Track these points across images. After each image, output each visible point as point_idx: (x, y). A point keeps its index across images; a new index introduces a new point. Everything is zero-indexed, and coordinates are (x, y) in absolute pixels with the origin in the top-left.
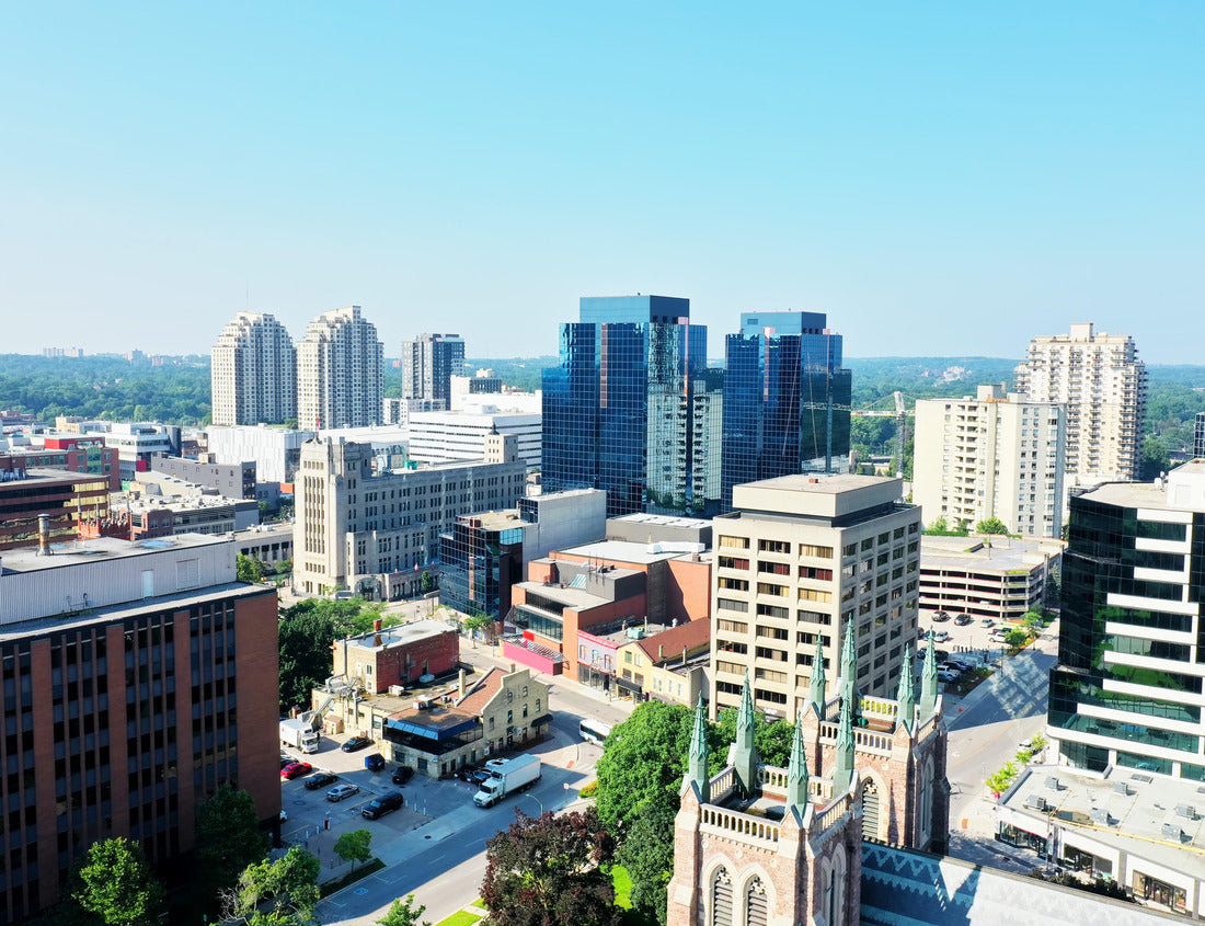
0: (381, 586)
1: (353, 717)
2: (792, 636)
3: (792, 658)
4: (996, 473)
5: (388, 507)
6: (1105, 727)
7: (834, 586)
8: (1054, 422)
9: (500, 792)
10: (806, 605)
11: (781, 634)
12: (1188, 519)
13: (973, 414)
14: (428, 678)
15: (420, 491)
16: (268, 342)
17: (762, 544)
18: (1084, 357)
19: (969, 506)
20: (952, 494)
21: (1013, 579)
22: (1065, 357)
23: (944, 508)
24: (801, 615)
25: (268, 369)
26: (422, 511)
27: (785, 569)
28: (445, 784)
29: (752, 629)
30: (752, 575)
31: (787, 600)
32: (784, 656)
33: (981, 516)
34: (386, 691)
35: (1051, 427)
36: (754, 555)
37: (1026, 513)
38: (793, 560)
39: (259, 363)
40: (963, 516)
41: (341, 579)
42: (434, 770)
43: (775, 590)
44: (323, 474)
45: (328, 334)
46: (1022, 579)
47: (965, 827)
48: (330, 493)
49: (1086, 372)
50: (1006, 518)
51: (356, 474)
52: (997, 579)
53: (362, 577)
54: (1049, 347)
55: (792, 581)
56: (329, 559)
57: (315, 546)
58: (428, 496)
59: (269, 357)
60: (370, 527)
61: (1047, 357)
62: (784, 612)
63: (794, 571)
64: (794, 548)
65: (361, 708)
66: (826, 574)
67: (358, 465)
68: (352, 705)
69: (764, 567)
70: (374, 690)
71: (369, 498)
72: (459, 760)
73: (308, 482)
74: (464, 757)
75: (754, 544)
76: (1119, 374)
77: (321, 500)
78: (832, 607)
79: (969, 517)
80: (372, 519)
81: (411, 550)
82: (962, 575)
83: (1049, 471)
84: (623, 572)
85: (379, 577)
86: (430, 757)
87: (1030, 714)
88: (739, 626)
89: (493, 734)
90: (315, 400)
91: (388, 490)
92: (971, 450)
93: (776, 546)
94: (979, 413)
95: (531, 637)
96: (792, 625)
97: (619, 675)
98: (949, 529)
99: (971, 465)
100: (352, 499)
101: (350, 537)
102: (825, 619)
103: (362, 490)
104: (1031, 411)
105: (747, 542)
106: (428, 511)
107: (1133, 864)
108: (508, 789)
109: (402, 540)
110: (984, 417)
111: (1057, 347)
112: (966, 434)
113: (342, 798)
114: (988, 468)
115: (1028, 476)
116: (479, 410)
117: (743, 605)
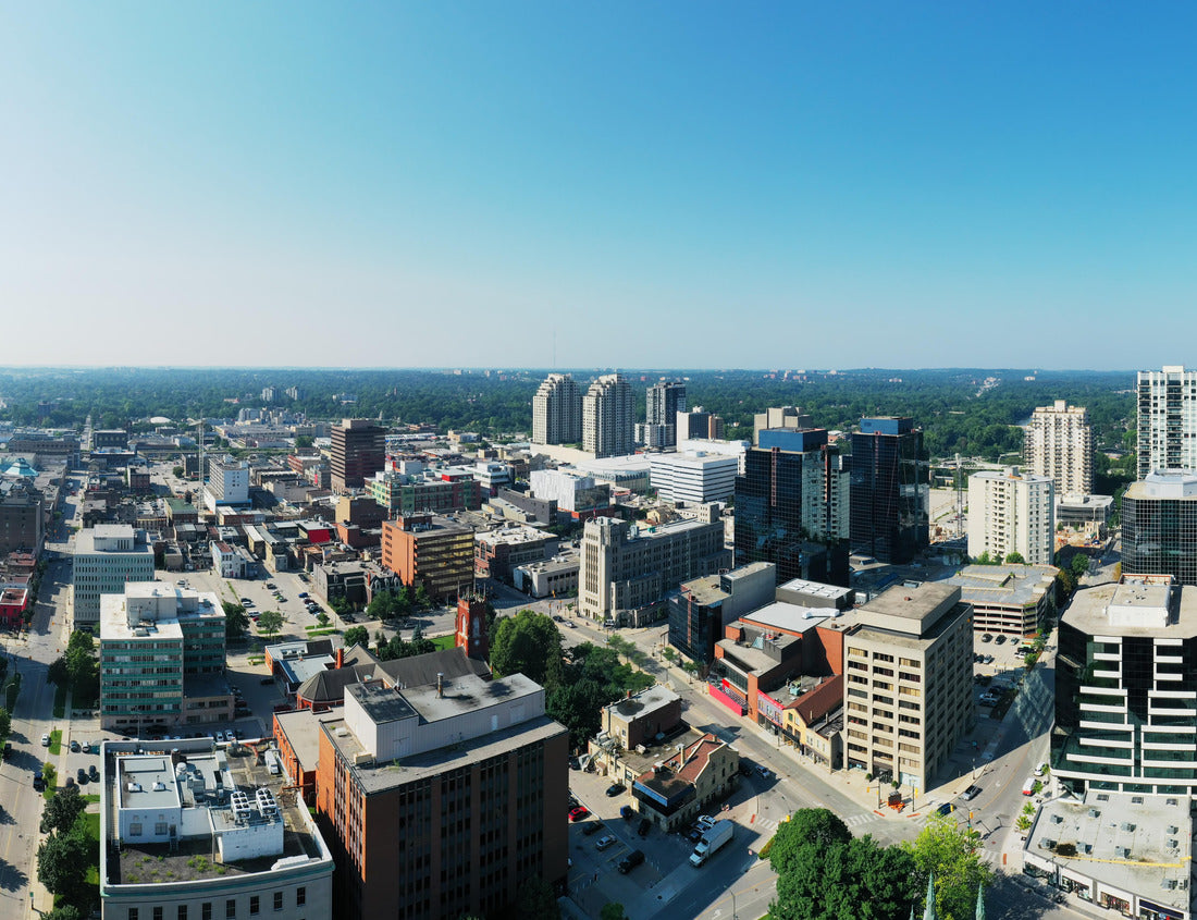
0: (632, 617)
1: (613, 767)
2: (896, 717)
3: (896, 731)
4: (1016, 523)
5: (637, 563)
6: (1079, 766)
7: (921, 686)
8: (1047, 492)
9: (707, 854)
10: (905, 697)
11: (889, 715)
12: (1119, 641)
13: (1001, 487)
14: (660, 736)
15: (656, 550)
16: (566, 394)
17: (876, 656)
18: (1062, 421)
19: (1001, 543)
20: (991, 536)
21: (1028, 610)
22: (1052, 421)
23: (987, 544)
24: (902, 704)
25: (566, 409)
26: (658, 562)
27: (890, 673)
28: (671, 838)
29: (870, 711)
30: (869, 675)
31: (892, 693)
32: (891, 729)
33: (1008, 551)
34: (634, 748)
35: (1046, 495)
36: (870, 662)
37: (1034, 548)
38: (894, 666)
39: (561, 405)
40: (998, 549)
41: (607, 611)
42: (664, 826)
43: (885, 686)
44: (597, 543)
45: (601, 391)
46: (1033, 608)
47: (1005, 863)
48: (602, 556)
49: (1064, 430)
50: (1023, 552)
51: (618, 544)
52: (1019, 610)
53: (619, 611)
54: (1043, 415)
55: (894, 681)
56: (600, 597)
57: (592, 587)
58: (662, 552)
59: (566, 403)
60: (626, 578)
61: (1042, 421)
62: (890, 701)
63: (896, 674)
64: (896, 660)
65: (619, 763)
66: (916, 678)
67: (619, 539)
68: (613, 759)
69: (877, 670)
70: (626, 747)
71: (625, 558)
72: (680, 817)
73: (588, 546)
74: (683, 815)
75: (870, 655)
76: (1081, 431)
77: (596, 559)
78: (920, 699)
79: (1002, 550)
80: (627, 571)
81: (650, 591)
82: (999, 608)
83: (1046, 521)
84: (787, 640)
85: (631, 612)
86: (662, 817)
87: (1039, 735)
88: (863, 708)
89: (702, 796)
90: (593, 433)
91: (637, 552)
92: (1001, 509)
93: (884, 657)
94: (1005, 486)
95: (727, 684)
96: (894, 709)
97: (785, 727)
98: (990, 559)
99: (1001, 518)
100: (615, 560)
101: (613, 585)
102: (916, 707)
103: (622, 552)
104: (1034, 487)
105: (866, 654)
106: (661, 562)
107: (1101, 888)
108: (713, 850)
109: (646, 585)
110: (1009, 491)
111: (1048, 415)
112: (999, 499)
113: (606, 847)
114: (1012, 521)
115: (1034, 526)
116: (694, 455)
117: (864, 695)
